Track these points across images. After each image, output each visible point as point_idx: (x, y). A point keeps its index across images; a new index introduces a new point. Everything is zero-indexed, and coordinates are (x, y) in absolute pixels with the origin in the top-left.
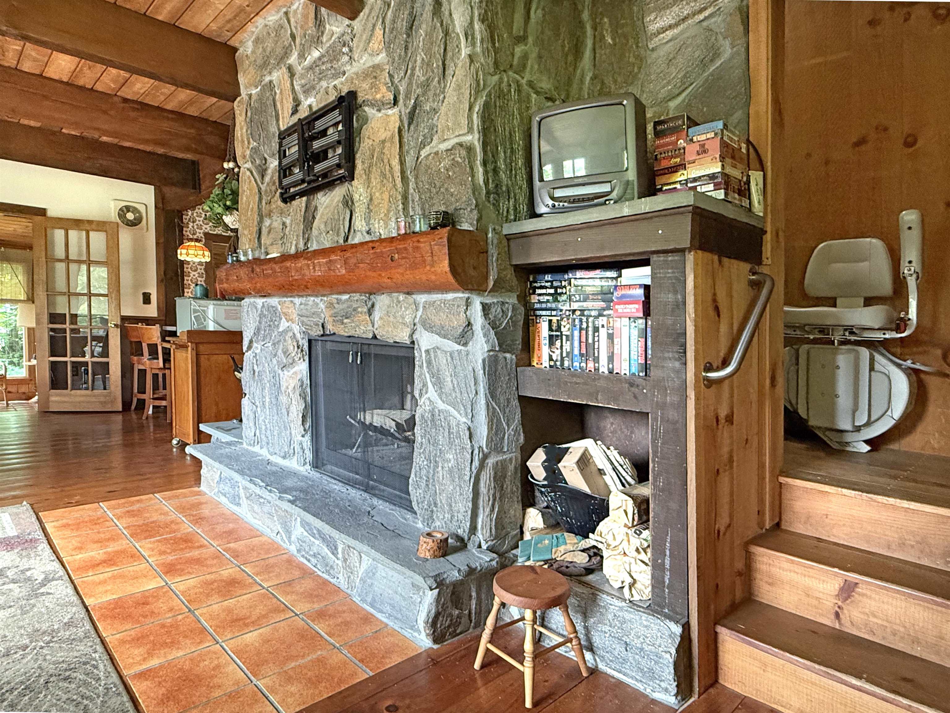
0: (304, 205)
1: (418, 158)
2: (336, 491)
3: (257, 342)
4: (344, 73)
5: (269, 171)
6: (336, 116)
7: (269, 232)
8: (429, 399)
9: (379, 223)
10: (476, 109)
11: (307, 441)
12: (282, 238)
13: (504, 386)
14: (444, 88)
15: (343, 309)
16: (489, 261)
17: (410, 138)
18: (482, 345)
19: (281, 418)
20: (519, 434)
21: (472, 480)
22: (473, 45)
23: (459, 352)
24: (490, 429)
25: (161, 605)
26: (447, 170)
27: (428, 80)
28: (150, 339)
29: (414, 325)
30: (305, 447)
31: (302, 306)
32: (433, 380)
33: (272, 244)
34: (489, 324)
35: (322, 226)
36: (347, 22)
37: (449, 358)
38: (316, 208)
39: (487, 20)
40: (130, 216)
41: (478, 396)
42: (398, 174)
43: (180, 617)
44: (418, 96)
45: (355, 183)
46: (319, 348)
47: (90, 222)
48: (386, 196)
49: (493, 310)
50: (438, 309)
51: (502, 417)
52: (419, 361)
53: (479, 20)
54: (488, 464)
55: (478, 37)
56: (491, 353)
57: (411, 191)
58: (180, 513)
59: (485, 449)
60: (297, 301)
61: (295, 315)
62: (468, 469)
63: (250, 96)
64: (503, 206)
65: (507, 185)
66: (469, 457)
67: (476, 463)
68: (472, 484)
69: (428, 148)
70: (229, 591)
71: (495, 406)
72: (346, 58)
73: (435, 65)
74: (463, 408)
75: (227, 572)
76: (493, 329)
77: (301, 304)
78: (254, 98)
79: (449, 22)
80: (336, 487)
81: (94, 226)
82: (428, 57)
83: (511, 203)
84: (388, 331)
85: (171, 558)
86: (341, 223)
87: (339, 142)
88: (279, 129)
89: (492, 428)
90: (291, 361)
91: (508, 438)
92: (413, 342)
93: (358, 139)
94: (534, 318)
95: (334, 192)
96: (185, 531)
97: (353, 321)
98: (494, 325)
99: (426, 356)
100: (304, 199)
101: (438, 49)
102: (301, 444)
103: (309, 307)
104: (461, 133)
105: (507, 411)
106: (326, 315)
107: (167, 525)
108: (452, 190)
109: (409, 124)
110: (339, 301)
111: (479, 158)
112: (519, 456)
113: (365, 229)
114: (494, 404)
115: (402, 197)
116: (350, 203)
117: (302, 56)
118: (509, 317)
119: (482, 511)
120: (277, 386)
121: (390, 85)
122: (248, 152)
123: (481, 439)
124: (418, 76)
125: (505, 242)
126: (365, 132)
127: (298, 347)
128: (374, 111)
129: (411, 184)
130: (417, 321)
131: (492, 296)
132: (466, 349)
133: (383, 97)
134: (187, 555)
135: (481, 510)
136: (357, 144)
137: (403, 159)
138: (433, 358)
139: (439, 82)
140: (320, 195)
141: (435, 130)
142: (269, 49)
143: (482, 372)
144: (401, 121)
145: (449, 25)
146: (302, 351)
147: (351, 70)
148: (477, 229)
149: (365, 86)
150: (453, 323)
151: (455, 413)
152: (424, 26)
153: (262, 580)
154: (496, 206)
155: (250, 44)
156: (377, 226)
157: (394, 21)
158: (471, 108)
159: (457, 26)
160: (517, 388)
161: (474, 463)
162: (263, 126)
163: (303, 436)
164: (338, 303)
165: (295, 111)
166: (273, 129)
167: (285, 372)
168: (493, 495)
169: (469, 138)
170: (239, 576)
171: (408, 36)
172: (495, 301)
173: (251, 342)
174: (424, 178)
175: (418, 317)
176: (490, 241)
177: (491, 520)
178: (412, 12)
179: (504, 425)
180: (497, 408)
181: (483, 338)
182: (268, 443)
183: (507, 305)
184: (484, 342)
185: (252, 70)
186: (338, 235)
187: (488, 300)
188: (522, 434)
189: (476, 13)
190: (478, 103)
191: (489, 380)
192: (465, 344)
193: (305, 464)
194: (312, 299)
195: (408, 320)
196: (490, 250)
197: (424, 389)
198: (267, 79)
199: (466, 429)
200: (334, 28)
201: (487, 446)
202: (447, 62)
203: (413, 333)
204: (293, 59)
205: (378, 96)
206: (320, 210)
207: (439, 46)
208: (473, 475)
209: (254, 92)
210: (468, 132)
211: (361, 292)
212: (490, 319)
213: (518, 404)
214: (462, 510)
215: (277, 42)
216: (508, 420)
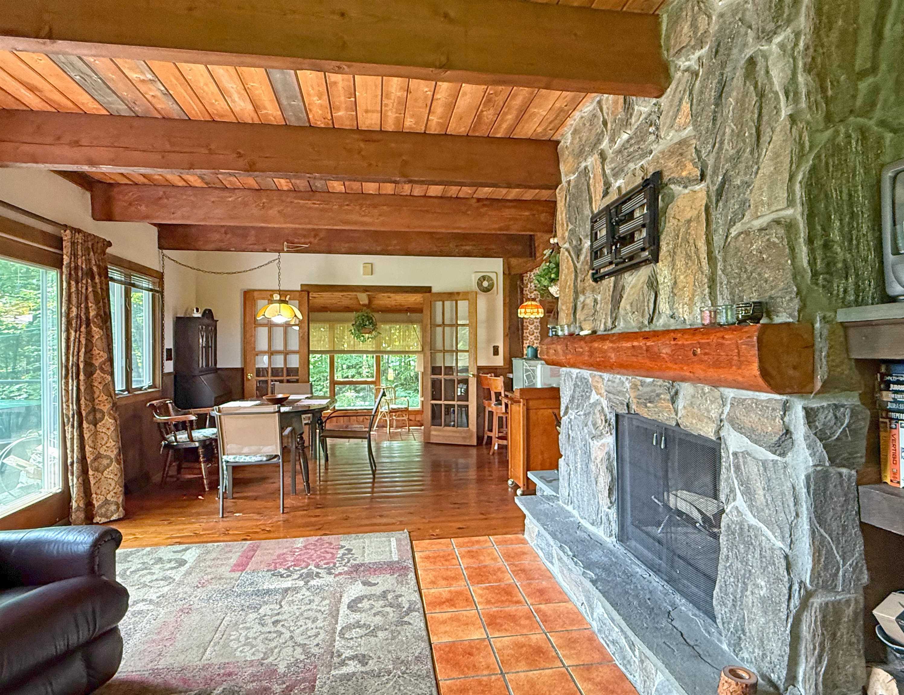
0: (612, 285)
1: (727, 237)
2: (638, 576)
3: (572, 409)
4: (651, 152)
5: (584, 251)
6: (641, 199)
7: (583, 308)
8: (737, 508)
9: (683, 308)
10: (800, 177)
11: (613, 513)
12: (594, 314)
13: (839, 509)
14: (758, 158)
15: (647, 393)
16: (816, 357)
17: (718, 216)
18: (806, 458)
19: (590, 486)
20: (861, 572)
21: (790, 620)
22: (796, 101)
23: (775, 462)
24: (816, 561)
25: (480, 659)
26: (761, 253)
27: (738, 152)
28: (496, 388)
29: (721, 421)
30: (611, 519)
31: (610, 383)
32: (742, 488)
33: (585, 320)
34: (815, 434)
35: (628, 307)
36: (654, 101)
37: (761, 468)
38: (623, 287)
39: (816, 67)
40: (485, 284)
41: (800, 520)
42: (704, 255)
43: (493, 677)
44: (727, 171)
45: (660, 264)
46: (625, 423)
47: (458, 293)
48: (691, 279)
49: (821, 416)
50: (748, 409)
51: (834, 548)
52: (725, 462)
53: (804, 71)
54: (813, 603)
55: (803, 90)
56: (819, 468)
57: (720, 272)
58: (506, 560)
59: (808, 585)
60: (606, 376)
61: (603, 391)
62: (785, 605)
63: (569, 182)
64: (838, 286)
65: (845, 261)
66: (786, 591)
67: (796, 601)
68: (789, 625)
69: (738, 225)
70: (535, 660)
71: (824, 534)
72: (652, 137)
73: (747, 134)
74: (779, 531)
75: (536, 638)
76: (821, 440)
77: (608, 381)
78: (572, 184)
79: (766, 81)
80: (638, 570)
81: (461, 296)
82: (739, 127)
83: (850, 280)
84: (692, 423)
85: (494, 609)
86: (646, 304)
87: (644, 226)
88: (592, 212)
89: (819, 560)
90: (599, 433)
91: (844, 576)
92: (720, 438)
93: (663, 218)
94: (887, 421)
95: (641, 272)
96: (507, 582)
97: (656, 407)
98: (822, 436)
99: (734, 460)
100: (613, 279)
101: (750, 116)
102: (607, 515)
103: (615, 385)
104: (779, 208)
105: (843, 540)
106: (631, 396)
107: (495, 573)
108: (766, 276)
109: (717, 201)
110: (643, 384)
111: (802, 235)
112: (861, 600)
113: (669, 312)
114: (822, 531)
115: (709, 280)
116: (655, 284)
117: (612, 141)
118: (845, 425)
119: (804, 661)
120: (588, 454)
121: (697, 160)
122: (567, 234)
123: (803, 572)
124: (727, 150)
125: (840, 332)
126: (671, 212)
127: (606, 421)
128: (680, 188)
129: (719, 264)
130: (724, 416)
131: (821, 398)
132: (784, 460)
133: (690, 174)
134: (506, 609)
135: (803, 659)
136: (662, 224)
137: (710, 238)
138: (742, 464)
139: (752, 152)
140: (626, 275)
141: (747, 204)
142: (584, 139)
143: (804, 490)
144: (708, 196)
145: (766, 84)
146: (609, 425)
147: (657, 148)
148: (798, 321)
149: (671, 164)
150: (767, 428)
151: (769, 534)
152: (734, 94)
153: (564, 656)
154: (827, 288)
155: (569, 136)
156: (681, 310)
157: (701, 92)
158: (791, 178)
159: (776, 82)
160: (859, 513)
161: (792, 601)
162: (579, 210)
163: (609, 508)
164: (642, 386)
165: (606, 193)
166: (587, 212)
167: (595, 442)
168: (820, 644)
169: (790, 212)
170: (545, 646)
171: (717, 105)
172: (825, 404)
173: (567, 408)
174: (733, 261)
175: (726, 413)
176: (817, 332)
177: (817, 674)
178: (722, 79)
179: (838, 558)
180: (827, 536)
181: (806, 450)
182: (579, 507)
183: (842, 409)
184: (808, 454)
185: (571, 159)
186: (643, 316)
187: (815, 404)
188: (866, 572)
189: (800, 64)
190: (803, 169)
191: (815, 501)
192: (783, 454)
193: (611, 535)
194: (619, 376)
195: (714, 414)
196: (817, 343)
197: (732, 495)
198: (583, 165)
199: (782, 556)
200: (642, 109)
201: (811, 582)
202: (762, 128)
203: (720, 429)
204: (605, 144)
205: (684, 174)
206: (627, 289)
207: (753, 112)
208: (792, 615)
209: (572, 178)
210: (788, 206)
211: (664, 379)
212: (817, 428)
213: (859, 533)
214: (777, 652)
215: (591, 130)
216: (844, 553)
